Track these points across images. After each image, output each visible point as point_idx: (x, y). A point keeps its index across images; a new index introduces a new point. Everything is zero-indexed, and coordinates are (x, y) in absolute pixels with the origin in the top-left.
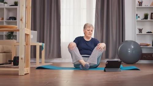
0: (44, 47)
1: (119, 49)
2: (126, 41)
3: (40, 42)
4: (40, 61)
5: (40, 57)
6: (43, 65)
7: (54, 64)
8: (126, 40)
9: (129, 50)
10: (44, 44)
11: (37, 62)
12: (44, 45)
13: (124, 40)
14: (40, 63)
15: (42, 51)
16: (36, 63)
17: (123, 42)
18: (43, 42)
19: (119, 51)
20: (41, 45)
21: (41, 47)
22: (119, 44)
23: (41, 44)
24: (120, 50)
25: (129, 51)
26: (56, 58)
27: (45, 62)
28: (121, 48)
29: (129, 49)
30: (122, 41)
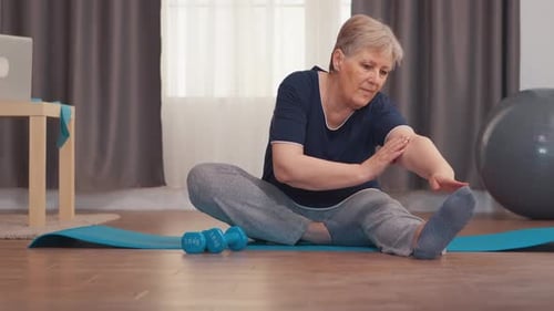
0: (71, 128)
1: (486, 138)
2: (527, 92)
3: (49, 98)
4: (52, 206)
5: (52, 181)
6: (69, 223)
7: (127, 220)
8: (524, 86)
9: (542, 145)
10: (72, 109)
11: (31, 207)
12: (73, 116)
13: (512, 90)
14: (52, 213)
15: (63, 151)
16: (26, 212)
17: (507, 100)
18: (67, 100)
19: (482, 150)
20: (56, 114)
21: (55, 128)
22: (488, 111)
23: (53, 109)
24: (490, 140)
25: (542, 151)
26: (135, 186)
27: (78, 211)
28: (494, 132)
29: (542, 138)
30: (504, 94)
